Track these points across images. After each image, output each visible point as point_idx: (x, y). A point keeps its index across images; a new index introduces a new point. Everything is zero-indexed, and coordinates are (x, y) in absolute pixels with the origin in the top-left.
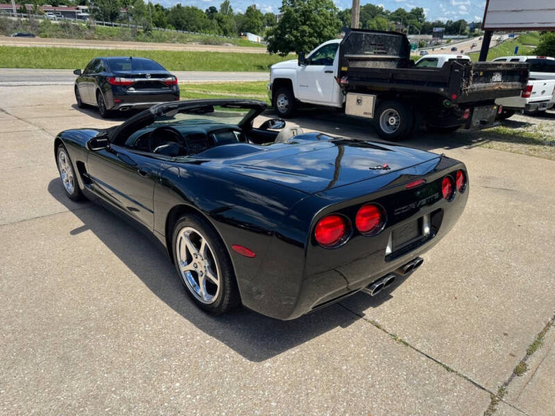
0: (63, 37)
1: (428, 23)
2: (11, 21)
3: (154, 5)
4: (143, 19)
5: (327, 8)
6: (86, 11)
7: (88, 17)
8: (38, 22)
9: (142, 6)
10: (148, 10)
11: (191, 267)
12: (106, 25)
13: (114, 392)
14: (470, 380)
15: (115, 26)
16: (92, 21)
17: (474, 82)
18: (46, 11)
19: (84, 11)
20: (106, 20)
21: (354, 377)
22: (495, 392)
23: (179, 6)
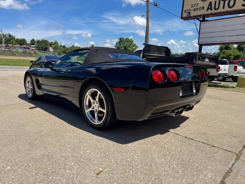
0: (23, 56)
1: (173, 54)
2: (1, 50)
3: (63, 46)
4: (58, 50)
5: (134, 46)
6: (34, 47)
7: (35, 49)
8: (13, 51)
9: (58, 45)
10: (60, 47)
11: (91, 109)
12: (42, 52)
13: (58, 154)
14: (224, 149)
15: (46, 53)
16: (36, 51)
17: (198, 61)
18: (17, 47)
19: (33, 47)
20: (42, 51)
21: (171, 149)
22: (237, 153)
23: (73, 46)
